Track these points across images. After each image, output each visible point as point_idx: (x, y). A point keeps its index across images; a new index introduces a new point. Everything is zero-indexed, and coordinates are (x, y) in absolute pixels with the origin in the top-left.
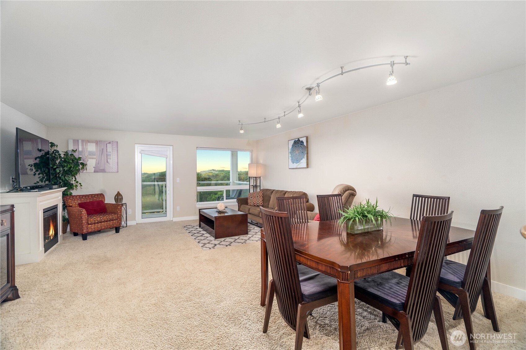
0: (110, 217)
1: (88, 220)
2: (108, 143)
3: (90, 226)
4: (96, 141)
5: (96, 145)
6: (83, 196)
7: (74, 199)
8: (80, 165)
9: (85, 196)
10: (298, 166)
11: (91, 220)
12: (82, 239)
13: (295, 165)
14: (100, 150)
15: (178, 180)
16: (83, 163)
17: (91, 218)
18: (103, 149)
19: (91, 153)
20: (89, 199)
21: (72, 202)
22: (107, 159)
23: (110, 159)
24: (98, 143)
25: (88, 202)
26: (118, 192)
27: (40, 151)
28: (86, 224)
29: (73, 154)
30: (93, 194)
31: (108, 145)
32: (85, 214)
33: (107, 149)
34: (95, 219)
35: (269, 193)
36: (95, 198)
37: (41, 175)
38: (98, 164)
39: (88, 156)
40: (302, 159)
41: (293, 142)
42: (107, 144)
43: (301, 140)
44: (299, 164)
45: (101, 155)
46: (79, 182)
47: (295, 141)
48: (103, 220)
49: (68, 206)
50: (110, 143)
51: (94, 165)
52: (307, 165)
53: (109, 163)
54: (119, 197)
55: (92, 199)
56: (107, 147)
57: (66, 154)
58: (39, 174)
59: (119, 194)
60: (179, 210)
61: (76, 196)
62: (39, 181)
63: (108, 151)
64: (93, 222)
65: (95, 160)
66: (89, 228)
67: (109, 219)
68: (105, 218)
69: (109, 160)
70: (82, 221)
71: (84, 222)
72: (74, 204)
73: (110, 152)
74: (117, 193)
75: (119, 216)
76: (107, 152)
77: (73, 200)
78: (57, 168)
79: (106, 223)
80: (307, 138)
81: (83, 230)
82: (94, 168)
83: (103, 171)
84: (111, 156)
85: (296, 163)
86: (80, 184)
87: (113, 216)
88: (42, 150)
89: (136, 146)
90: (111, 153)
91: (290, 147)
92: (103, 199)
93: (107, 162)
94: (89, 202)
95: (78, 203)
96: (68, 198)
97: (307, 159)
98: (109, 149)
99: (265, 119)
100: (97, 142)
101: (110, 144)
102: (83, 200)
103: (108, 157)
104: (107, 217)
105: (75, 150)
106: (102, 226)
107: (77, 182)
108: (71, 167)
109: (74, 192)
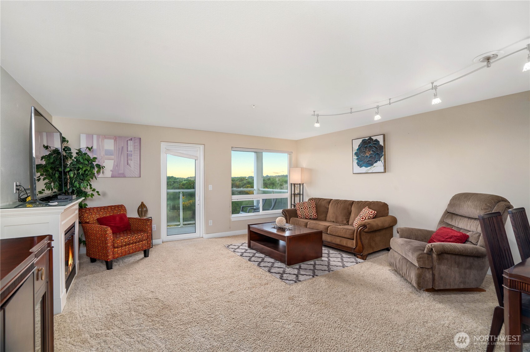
0: (140, 237)
1: (114, 242)
2: (129, 140)
3: (116, 249)
4: (115, 136)
5: (114, 142)
6: (101, 208)
7: (91, 212)
8: (95, 168)
9: (104, 208)
10: (369, 170)
11: (118, 242)
12: (106, 268)
13: (364, 169)
14: (119, 149)
15: (210, 187)
16: (100, 165)
17: (118, 239)
18: (123, 147)
19: (108, 153)
20: (109, 212)
21: (89, 217)
22: (127, 160)
23: (132, 160)
24: (117, 140)
25: (107, 217)
26: (142, 203)
27: (47, 147)
28: (111, 247)
29: (87, 153)
30: (112, 206)
31: (129, 142)
32: (110, 235)
33: (127, 147)
34: (122, 241)
35: (323, 203)
36: (115, 211)
37: (47, 181)
38: (117, 166)
39: (104, 156)
40: (376, 162)
41: (361, 141)
42: (127, 141)
43: (374, 139)
44: (370, 168)
45: (120, 155)
46: (96, 190)
47: (363, 141)
48: (131, 242)
49: (84, 222)
50: (131, 139)
51: (111, 168)
52: (385, 169)
53: (130, 166)
54: (142, 209)
55: (112, 212)
56: (127, 145)
57: (79, 152)
58: (44, 179)
59: (142, 206)
60: (211, 225)
61: (93, 208)
62: (44, 189)
63: (129, 149)
64: (120, 244)
65: (113, 161)
66: (115, 253)
67: (138, 240)
68: (133, 238)
69: (129, 162)
70: (107, 243)
71: (109, 245)
72: (92, 219)
73: (131, 151)
74: (140, 203)
75: (149, 234)
76: (127, 151)
77: (91, 214)
78: (71, 170)
79: (135, 244)
80: (384, 135)
81: (107, 256)
82: (111, 172)
83: (123, 176)
84: (133, 156)
85: (366, 167)
86: (98, 192)
87: (143, 236)
88: (49, 147)
89: (162, 144)
90: (133, 152)
91: (356, 147)
92: (125, 213)
93: (128, 164)
94: (110, 216)
95: (96, 218)
96: (84, 212)
97: (385, 162)
98: (131, 148)
99: (351, 109)
100: (116, 138)
101: (131, 141)
102: (103, 215)
103: (129, 157)
104: (136, 237)
105: (90, 147)
106: (130, 249)
107: (94, 190)
108: (87, 170)
109: (91, 204)
